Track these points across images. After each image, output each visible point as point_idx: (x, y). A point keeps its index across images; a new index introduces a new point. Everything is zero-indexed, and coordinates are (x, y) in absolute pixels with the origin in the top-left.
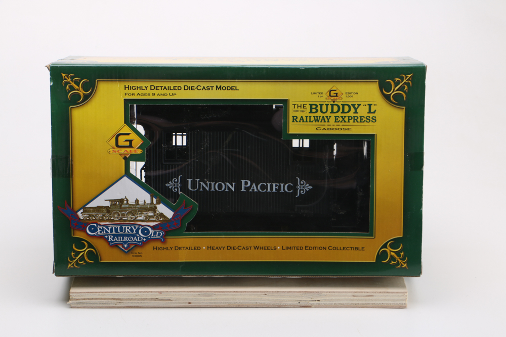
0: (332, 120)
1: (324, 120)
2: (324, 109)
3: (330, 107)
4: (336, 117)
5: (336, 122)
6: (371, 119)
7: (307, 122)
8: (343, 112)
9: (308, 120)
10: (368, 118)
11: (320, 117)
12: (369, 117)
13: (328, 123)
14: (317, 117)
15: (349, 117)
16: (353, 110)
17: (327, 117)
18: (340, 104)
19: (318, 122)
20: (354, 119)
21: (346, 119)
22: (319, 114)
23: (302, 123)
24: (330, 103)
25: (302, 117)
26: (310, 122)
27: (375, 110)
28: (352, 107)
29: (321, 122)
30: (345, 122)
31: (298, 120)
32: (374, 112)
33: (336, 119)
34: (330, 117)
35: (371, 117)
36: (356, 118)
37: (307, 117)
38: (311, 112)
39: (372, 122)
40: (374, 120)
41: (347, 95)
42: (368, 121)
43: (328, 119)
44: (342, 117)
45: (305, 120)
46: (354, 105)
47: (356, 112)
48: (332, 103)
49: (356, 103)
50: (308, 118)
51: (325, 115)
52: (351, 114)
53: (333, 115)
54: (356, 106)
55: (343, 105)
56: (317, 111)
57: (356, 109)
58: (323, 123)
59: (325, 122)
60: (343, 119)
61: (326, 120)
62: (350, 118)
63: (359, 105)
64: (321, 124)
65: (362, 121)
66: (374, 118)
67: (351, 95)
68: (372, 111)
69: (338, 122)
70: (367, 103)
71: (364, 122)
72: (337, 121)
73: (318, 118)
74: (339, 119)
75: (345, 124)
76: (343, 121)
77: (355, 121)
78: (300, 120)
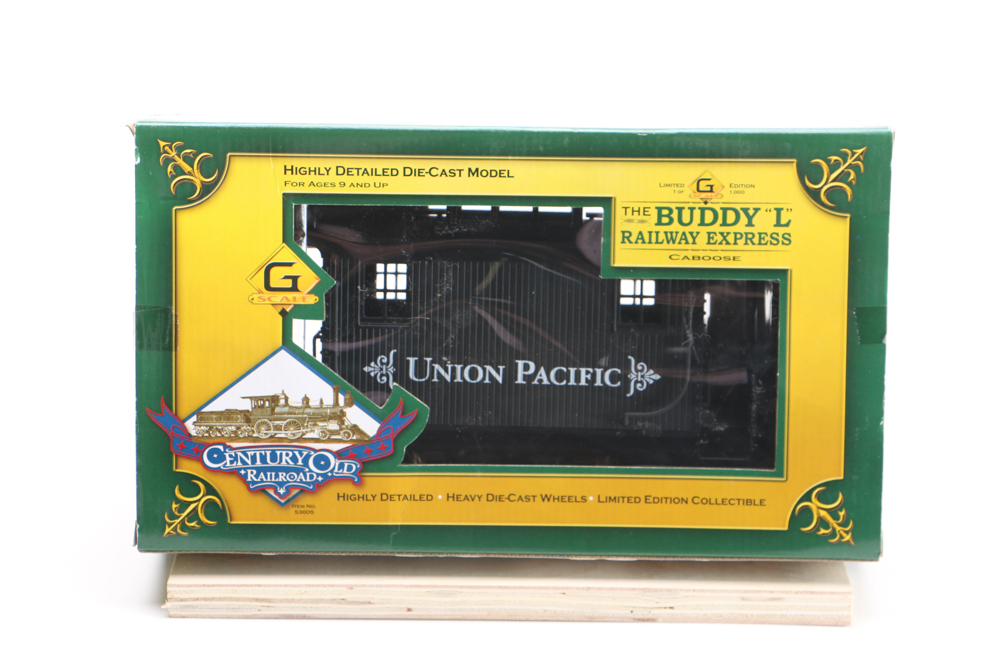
0: (702, 239)
1: (686, 239)
2: (686, 218)
3: (697, 213)
4: (709, 233)
5: (709, 243)
6: (780, 239)
7: (650, 242)
8: (724, 224)
9: (654, 240)
10: (774, 236)
11: (677, 233)
12: (777, 234)
13: (694, 247)
14: (671, 233)
15: (736, 234)
16: (744, 219)
17: (691, 233)
18: (717, 208)
19: (674, 242)
20: (747, 239)
21: (731, 238)
22: (676, 227)
23: (640, 245)
24: (697, 206)
25: (640, 233)
26: (657, 242)
27: (790, 221)
28: (742, 214)
29: (680, 243)
30: (728, 243)
31: (633, 239)
32: (787, 225)
33: (709, 238)
34: (698, 233)
35: (781, 235)
36: (750, 236)
37: (650, 233)
38: (659, 223)
39: (783, 243)
40: (787, 239)
41: (733, 190)
42: (775, 242)
43: (694, 238)
44: (722, 234)
45: (647, 240)
46: (745, 211)
47: (750, 224)
48: (703, 205)
49: (751, 207)
50: (654, 235)
51: (687, 229)
52: (741, 227)
53: (704, 230)
54: (751, 212)
55: (725, 210)
56: (671, 221)
57: (750, 218)
58: (683, 246)
59: (687, 243)
60: (725, 238)
61: (690, 240)
62: (739, 236)
63: (757, 210)
64: (680, 247)
65: (763, 242)
66: (786, 236)
67: (741, 189)
68: (783, 222)
69: (715, 243)
70: (773, 207)
71: (766, 244)
72: (712, 241)
73: (674, 235)
74: (715, 238)
75: (728, 247)
76: (724, 242)
77: (749, 242)
78: (638, 238)
